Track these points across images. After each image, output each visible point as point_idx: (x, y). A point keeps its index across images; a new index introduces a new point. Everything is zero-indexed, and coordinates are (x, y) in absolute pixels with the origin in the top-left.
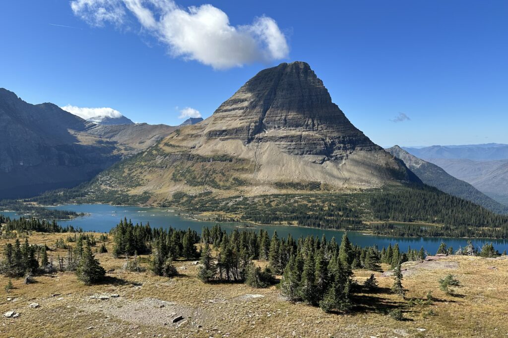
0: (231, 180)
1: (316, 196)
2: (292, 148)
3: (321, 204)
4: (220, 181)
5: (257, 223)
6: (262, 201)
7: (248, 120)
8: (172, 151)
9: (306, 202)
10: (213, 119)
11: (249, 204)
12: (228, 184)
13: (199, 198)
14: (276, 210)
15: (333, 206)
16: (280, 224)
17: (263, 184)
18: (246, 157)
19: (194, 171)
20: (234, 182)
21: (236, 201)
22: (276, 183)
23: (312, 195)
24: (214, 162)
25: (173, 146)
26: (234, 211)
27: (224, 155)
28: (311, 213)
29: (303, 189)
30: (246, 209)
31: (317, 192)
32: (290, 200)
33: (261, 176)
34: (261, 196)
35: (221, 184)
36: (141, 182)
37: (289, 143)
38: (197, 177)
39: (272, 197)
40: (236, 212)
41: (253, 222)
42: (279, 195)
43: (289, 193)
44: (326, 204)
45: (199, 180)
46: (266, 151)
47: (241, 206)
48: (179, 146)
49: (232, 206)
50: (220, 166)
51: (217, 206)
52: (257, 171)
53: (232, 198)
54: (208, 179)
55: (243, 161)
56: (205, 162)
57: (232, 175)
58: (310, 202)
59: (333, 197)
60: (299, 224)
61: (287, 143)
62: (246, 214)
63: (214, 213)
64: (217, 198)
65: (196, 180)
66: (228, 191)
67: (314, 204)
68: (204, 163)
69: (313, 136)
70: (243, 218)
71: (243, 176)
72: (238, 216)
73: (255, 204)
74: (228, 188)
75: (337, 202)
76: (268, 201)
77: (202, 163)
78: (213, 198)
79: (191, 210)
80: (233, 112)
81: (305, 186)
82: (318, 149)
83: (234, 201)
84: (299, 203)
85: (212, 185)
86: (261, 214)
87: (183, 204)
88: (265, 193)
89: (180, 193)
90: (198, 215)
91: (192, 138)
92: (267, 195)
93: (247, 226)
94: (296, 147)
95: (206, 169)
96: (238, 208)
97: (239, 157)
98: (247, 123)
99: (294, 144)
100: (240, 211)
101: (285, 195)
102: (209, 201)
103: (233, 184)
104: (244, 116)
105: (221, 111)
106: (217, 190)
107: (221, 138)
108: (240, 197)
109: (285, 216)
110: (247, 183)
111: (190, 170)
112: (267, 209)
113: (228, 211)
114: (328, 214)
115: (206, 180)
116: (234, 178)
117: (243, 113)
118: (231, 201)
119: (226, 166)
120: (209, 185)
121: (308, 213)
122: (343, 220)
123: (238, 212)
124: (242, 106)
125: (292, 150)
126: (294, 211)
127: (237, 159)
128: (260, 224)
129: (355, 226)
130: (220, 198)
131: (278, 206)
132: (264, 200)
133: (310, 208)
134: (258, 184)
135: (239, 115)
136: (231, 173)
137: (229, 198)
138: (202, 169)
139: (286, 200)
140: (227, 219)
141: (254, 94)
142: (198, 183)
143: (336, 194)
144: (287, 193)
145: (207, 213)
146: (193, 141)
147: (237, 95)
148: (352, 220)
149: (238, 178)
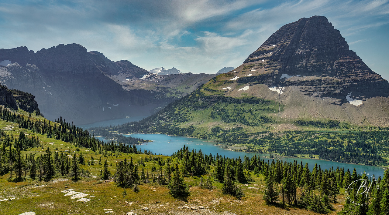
0: (258, 118)
1: (336, 134)
2: (312, 91)
3: (341, 140)
4: (249, 119)
5: (282, 155)
6: (285, 137)
8: (211, 95)
9: (325, 139)
10: (243, 68)
11: (274, 138)
12: (256, 122)
13: (232, 133)
14: (298, 144)
15: (352, 143)
16: (303, 156)
17: (287, 122)
18: (271, 99)
19: (228, 110)
20: (261, 120)
21: (263, 136)
22: (298, 122)
23: (332, 133)
24: (243, 104)
25: (211, 91)
26: (261, 144)
27: (252, 98)
28: (331, 148)
29: (323, 127)
30: (270, 142)
31: (336, 130)
32: (311, 136)
33: (285, 115)
34: (285, 132)
35: (250, 121)
36: (187, 119)
37: (310, 87)
38: (230, 116)
39: (294, 133)
40: (263, 145)
41: (278, 154)
42: (301, 132)
43: (310, 130)
44: (345, 140)
45: (232, 118)
46: (289, 93)
47: (267, 140)
48: (216, 91)
49: (260, 140)
50: (248, 107)
51: (248, 140)
52: (281, 111)
53: (259, 133)
54: (239, 117)
55: (268, 102)
56: (237, 103)
57: (259, 114)
58: (330, 138)
59: (352, 134)
60: (320, 157)
61: (306, 87)
62: (271, 147)
63: (245, 144)
64: (246, 133)
65: (230, 118)
66: (256, 127)
67: (334, 140)
69: (331, 80)
70: (269, 150)
71: (268, 115)
72: (265, 148)
73: (279, 138)
74: (256, 125)
75: (356, 139)
76: (290, 136)
77: (234, 104)
78: (243, 132)
79: (226, 142)
80: (259, 62)
81: (325, 125)
82: (337, 91)
83: (261, 136)
84: (320, 139)
85: (243, 122)
86: (285, 147)
87: (219, 136)
88: (289, 130)
89: (217, 128)
90: (232, 146)
91: (226, 84)
92: (290, 132)
93: (272, 157)
94: (316, 90)
95: (238, 109)
96: (265, 142)
97: (265, 99)
98: (271, 70)
99: (314, 88)
100: (267, 144)
101: (306, 132)
102: (240, 135)
103: (260, 121)
104: (268, 65)
105: (249, 61)
106: (247, 126)
107: (249, 84)
108: (266, 132)
109: (307, 150)
110: (272, 121)
111: (224, 109)
112: (290, 144)
113: (257, 144)
114: (348, 150)
115: (238, 118)
116: (261, 117)
117: (268, 62)
118: (259, 135)
119: (254, 107)
120: (240, 122)
121: (328, 148)
122: (363, 155)
123: (265, 145)
124: (266, 56)
125: (313, 93)
126: (315, 146)
127: (263, 101)
128: (284, 155)
129: (375, 161)
130: (250, 133)
131: (300, 141)
132: (288, 136)
133: (330, 144)
134: (282, 122)
135: (264, 64)
136: (258, 112)
137: (257, 133)
138: (234, 109)
139: (307, 136)
140: (256, 150)
141: (277, 46)
142: (232, 120)
143: (355, 132)
144: (308, 130)
145: (239, 145)
146: (227, 86)
147: (263, 48)
148: (372, 156)
149: (265, 117)
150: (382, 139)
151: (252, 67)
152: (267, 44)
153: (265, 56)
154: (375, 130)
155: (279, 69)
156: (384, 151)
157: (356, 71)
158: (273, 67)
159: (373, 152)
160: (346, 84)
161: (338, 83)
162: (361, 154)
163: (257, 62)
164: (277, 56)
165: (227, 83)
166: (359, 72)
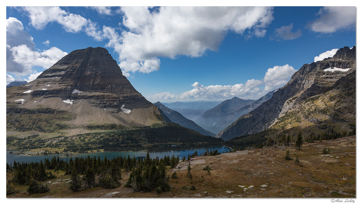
0: (54, 126)
1: (114, 133)
2: (98, 103)
3: (118, 137)
4: (45, 126)
5: (76, 153)
6: (78, 139)
7: (65, 84)
9: (108, 137)
10: (37, 82)
11: (69, 141)
12: (52, 129)
13: (28, 140)
14: (88, 143)
15: (125, 138)
16: (92, 152)
17: (79, 127)
18: (65, 109)
19: (22, 120)
21: (59, 140)
22: (88, 126)
23: (112, 133)
24: (39, 114)
26: (58, 147)
27: (47, 109)
28: (111, 143)
29: (106, 129)
30: (65, 144)
31: (115, 130)
32: (98, 136)
33: (77, 122)
34: (78, 135)
35: (46, 129)
37: (96, 100)
38: (25, 125)
39: (85, 135)
40: (60, 147)
41: (73, 153)
42: (90, 134)
43: (97, 132)
44: (121, 137)
45: (27, 127)
46: (80, 105)
47: (63, 143)
49: (56, 144)
50: (44, 116)
51: (44, 144)
52: (74, 119)
53: (55, 138)
54: (35, 126)
55: (63, 112)
56: (32, 113)
57: (55, 123)
58: (111, 137)
59: (125, 133)
60: (105, 150)
61: (93, 100)
62: (67, 148)
63: (42, 149)
64: (43, 139)
65: (25, 127)
66: (52, 133)
67: (113, 138)
68: (31, 115)
69: (111, 96)
70: (65, 151)
71: (63, 123)
72: (61, 149)
73: (73, 141)
74: (53, 131)
75: (127, 136)
76: (82, 138)
77: (29, 115)
78: (40, 139)
79: (22, 149)
80: (53, 78)
81: (108, 127)
82: (115, 104)
83: (57, 140)
84: (104, 138)
85: (39, 130)
86: (78, 147)
87: (14, 145)
88: (80, 133)
89: (11, 137)
90: (28, 152)
91: (18, 96)
92: (82, 135)
93: (68, 155)
94: (101, 103)
95: (33, 118)
96: (61, 144)
97: (60, 110)
98: (64, 86)
99: (99, 101)
100: (63, 146)
101: (94, 133)
102: (37, 141)
103: (56, 128)
104: (62, 81)
105: (43, 77)
106: (43, 133)
107: (44, 97)
108: (62, 136)
109: (95, 146)
110: (67, 127)
111: (18, 120)
112: (82, 144)
113: (53, 147)
114: (122, 143)
115: (33, 127)
116: (57, 125)
117: (61, 79)
118: (55, 140)
119: (50, 116)
120: (36, 130)
121: (110, 144)
122: (131, 145)
123: (61, 147)
124: (60, 74)
125: (98, 104)
126: (101, 143)
127: (58, 111)
128: (78, 153)
129: (138, 148)
130: (46, 139)
131: (90, 140)
132: (80, 138)
133: (111, 141)
134: (75, 127)
135: (58, 80)
136: (54, 121)
137: (53, 138)
138: (29, 119)
139: (95, 137)
140: (53, 152)
141: (69, 66)
142: (27, 129)
143: (126, 131)
144: (96, 132)
145: (36, 150)
146: (20, 98)
147: (56, 66)
148: (136, 145)
149: (60, 124)
150: (142, 134)
151: (45, 82)
152: (60, 64)
153: (58, 73)
154: (138, 129)
155: (71, 86)
156: (143, 141)
157: (127, 90)
158: (66, 83)
159: (136, 143)
160: (121, 98)
161: (115, 98)
162: (130, 145)
163: (51, 78)
164: (69, 75)
165: (20, 95)
166: (129, 91)
